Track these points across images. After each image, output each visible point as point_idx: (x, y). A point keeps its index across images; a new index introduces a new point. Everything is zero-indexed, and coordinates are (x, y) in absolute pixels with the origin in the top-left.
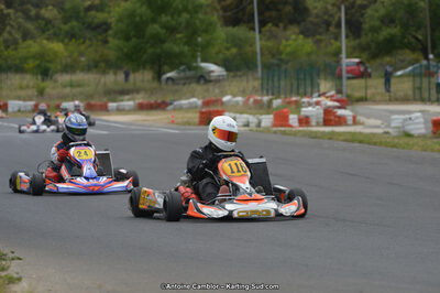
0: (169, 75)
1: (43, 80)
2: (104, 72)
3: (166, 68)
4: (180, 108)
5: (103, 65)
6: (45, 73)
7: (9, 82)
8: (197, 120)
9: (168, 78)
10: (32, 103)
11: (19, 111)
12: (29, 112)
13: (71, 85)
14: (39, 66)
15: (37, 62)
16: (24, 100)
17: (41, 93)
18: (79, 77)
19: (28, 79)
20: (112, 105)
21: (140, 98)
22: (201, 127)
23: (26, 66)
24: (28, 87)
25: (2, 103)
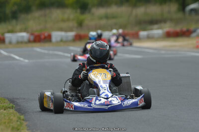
0: (193, 6)
2: (135, 5)
6: (84, 8)
9: (192, 10)
10: (71, 34)
11: (61, 41)
12: (70, 41)
13: (107, 17)
16: (66, 30)
17: (80, 24)
18: (114, 9)
19: (69, 13)
20: (143, 33)
21: (168, 27)
23: (66, 1)
24: (68, 20)
25: (46, 34)
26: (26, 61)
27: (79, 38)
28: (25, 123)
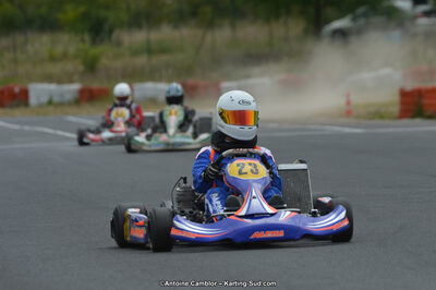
0: (337, 24)
1: (94, 42)
2: (210, 25)
3: (329, 11)
5: (208, 9)
6: (98, 29)
7: (30, 49)
8: (396, 109)
9: (336, 31)
10: (76, 87)
11: (50, 102)
12: (69, 104)
13: (149, 50)
14: (85, 16)
15: (82, 9)
16: (60, 81)
17: (91, 66)
18: (165, 33)
19: (67, 43)
20: (229, 85)
22: (406, 121)
23: (60, 16)
24: (65, 56)
25: (17, 90)
27: (88, 97)
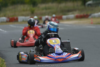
0: (90, 2)
4: (94, 17)
6: (34, 4)
9: (89, 4)
11: (23, 21)
13: (46, 9)
16: (25, 16)
17: (33, 12)
18: (50, 5)
19: (27, 7)
20: (64, 17)
21: (77, 13)
23: (25, 1)
24: (27, 10)
25: (15, 18)
26: (6, 31)
28: (5, 63)
